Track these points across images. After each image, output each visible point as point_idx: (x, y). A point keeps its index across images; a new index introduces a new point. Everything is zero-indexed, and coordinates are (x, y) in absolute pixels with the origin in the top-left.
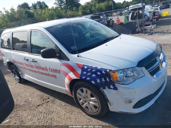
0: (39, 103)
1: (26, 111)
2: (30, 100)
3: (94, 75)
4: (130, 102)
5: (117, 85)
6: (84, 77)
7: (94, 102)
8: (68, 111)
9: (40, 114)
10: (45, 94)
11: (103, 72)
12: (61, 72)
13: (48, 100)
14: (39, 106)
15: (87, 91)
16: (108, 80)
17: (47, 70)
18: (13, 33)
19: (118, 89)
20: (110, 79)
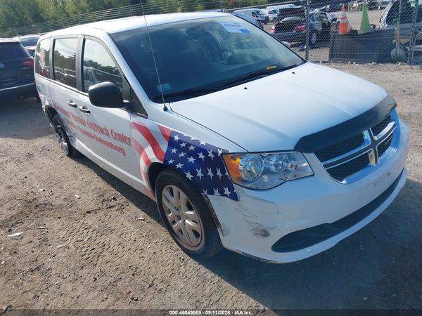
0: (92, 207)
1: (60, 220)
2: (77, 196)
3: (192, 160)
4: (265, 234)
5: (237, 189)
6: (171, 162)
7: (193, 221)
8: (144, 234)
9: (85, 231)
10: (112, 188)
11: (211, 155)
12: (132, 143)
13: (113, 203)
14: (89, 212)
15: (179, 193)
16: (219, 174)
17: (107, 134)
18: (54, 40)
19: (240, 199)
20: (223, 171)
